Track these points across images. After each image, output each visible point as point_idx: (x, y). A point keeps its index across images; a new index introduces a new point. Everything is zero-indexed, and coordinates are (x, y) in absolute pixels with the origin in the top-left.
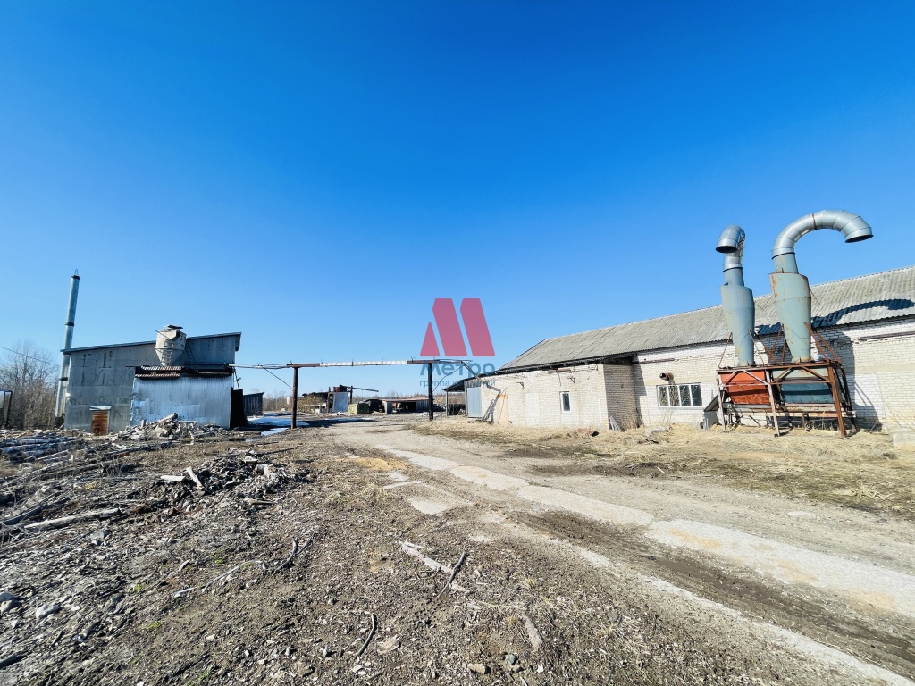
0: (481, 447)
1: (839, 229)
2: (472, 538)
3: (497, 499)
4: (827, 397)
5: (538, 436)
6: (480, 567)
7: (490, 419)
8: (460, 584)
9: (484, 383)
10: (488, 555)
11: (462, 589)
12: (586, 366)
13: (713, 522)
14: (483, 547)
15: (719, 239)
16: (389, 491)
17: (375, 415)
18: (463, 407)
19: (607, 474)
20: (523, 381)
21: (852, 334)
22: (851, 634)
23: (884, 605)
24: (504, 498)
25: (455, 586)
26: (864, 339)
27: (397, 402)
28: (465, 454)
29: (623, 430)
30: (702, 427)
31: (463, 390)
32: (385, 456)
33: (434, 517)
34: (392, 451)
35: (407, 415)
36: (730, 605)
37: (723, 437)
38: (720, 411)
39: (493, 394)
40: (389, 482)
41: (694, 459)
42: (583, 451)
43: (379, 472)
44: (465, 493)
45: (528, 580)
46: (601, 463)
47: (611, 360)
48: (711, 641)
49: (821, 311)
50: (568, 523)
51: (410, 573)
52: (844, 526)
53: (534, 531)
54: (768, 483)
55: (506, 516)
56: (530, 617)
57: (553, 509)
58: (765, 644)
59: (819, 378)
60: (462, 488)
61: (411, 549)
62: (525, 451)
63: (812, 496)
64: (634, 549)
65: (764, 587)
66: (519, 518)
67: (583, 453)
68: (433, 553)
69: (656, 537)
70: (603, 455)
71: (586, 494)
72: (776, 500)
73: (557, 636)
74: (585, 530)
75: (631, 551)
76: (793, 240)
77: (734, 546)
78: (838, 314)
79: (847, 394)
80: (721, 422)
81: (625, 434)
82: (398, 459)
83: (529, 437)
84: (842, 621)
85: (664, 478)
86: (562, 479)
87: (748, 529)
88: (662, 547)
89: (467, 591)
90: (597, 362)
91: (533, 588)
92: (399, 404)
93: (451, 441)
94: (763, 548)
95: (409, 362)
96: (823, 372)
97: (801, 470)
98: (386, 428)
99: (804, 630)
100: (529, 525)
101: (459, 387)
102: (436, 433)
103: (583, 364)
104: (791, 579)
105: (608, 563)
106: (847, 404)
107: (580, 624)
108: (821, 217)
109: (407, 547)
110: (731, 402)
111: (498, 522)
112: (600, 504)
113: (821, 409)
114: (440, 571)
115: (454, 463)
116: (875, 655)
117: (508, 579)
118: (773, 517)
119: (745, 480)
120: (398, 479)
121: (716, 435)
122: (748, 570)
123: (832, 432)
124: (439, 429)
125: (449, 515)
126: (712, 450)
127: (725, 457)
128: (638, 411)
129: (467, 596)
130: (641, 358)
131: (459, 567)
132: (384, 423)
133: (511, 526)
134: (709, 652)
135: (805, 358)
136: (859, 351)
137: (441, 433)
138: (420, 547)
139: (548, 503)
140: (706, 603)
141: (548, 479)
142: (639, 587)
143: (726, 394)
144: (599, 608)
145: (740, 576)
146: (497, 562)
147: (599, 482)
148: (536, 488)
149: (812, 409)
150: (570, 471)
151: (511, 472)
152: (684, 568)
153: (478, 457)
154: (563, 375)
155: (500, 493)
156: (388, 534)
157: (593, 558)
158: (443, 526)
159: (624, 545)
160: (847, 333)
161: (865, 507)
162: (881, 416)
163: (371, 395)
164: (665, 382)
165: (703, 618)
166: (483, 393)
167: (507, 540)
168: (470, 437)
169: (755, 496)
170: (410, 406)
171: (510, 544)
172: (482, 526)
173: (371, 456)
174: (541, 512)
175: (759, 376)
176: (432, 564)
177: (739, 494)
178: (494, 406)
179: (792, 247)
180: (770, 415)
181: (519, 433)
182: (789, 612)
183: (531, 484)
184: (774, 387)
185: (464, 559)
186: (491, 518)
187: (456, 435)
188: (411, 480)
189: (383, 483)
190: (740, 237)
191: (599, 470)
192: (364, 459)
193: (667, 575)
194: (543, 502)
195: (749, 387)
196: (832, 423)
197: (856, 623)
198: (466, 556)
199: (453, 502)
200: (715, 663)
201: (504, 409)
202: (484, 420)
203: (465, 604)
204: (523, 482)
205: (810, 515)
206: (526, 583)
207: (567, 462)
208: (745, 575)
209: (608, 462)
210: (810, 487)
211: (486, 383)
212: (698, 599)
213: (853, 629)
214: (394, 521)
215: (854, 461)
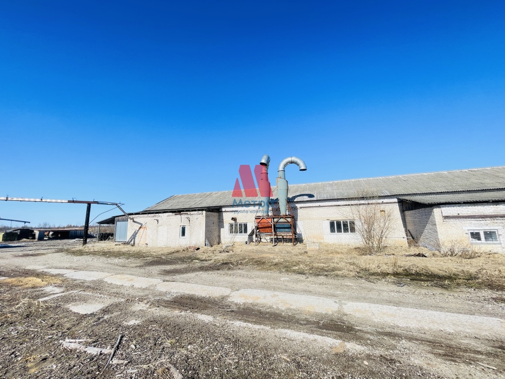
0: (127, 261)
1: (298, 165)
2: (125, 323)
3: (142, 294)
4: (289, 230)
5: (166, 251)
6: (134, 342)
7: (132, 242)
8: (119, 359)
9: (131, 219)
10: (139, 333)
11: (121, 362)
12: (197, 212)
13: (255, 288)
14: (134, 328)
15: (261, 159)
16: (46, 302)
17: (24, 242)
18: (112, 235)
19: (206, 270)
20: (158, 218)
21: (298, 205)
22: (305, 324)
23: (312, 310)
24: (147, 292)
25: (115, 361)
26: (301, 208)
27: (49, 231)
28: (114, 267)
29: (212, 246)
30: (246, 243)
31: (114, 224)
32: (38, 275)
33: (92, 315)
34: (46, 270)
35: (59, 241)
36: (266, 325)
37: (255, 248)
38: (254, 236)
39: (137, 226)
40: (45, 295)
41: (245, 259)
42: (191, 259)
43: (33, 288)
44: (117, 293)
45: (169, 341)
46: (203, 265)
47: (210, 210)
48: (261, 345)
49: (290, 196)
50: (188, 301)
51: (73, 363)
52: (298, 281)
53: (169, 310)
54: (272, 267)
55: (150, 303)
56: (172, 364)
57: (179, 294)
58: (280, 338)
59: (288, 222)
60: (115, 290)
61: (72, 344)
62: (158, 261)
63: (287, 271)
64: (224, 308)
65: (276, 313)
66: (158, 303)
67: (192, 260)
68: (94, 342)
69: (233, 300)
70: (203, 260)
71: (196, 283)
72: (275, 274)
73: (191, 370)
74: (198, 303)
75: (223, 310)
76: (285, 166)
77: (265, 297)
78: (294, 197)
79: (295, 229)
80: (254, 241)
81: (213, 248)
82: (53, 276)
83: (160, 253)
84: (301, 320)
85: (233, 269)
86: (182, 276)
87: (268, 289)
88: (236, 304)
89: (126, 362)
90: (202, 210)
91: (173, 346)
92: (51, 233)
93: (103, 259)
94: (275, 296)
95: (69, 202)
96: (289, 220)
97: (282, 260)
98: (37, 252)
99: (291, 327)
100: (165, 307)
101: (112, 221)
102: (88, 253)
103: (195, 211)
104: (285, 307)
105: (213, 319)
106: (295, 233)
107: (202, 358)
108: (294, 159)
109: (68, 344)
110: (259, 232)
111: (145, 309)
112: (205, 287)
113: (288, 235)
114: (101, 354)
115: (106, 274)
116: (312, 330)
117: (155, 345)
118: (276, 282)
119: (265, 267)
120: (54, 291)
121: (252, 247)
122: (270, 307)
123: (290, 244)
124: (92, 250)
125: (105, 311)
126: (252, 254)
127: (256, 257)
128: (219, 236)
129: (126, 365)
130: (223, 209)
131: (118, 347)
132: (34, 248)
133: (153, 309)
134: (261, 350)
135: (284, 214)
136: (300, 212)
137: (94, 253)
138: (80, 340)
139: (175, 291)
140: (257, 327)
141: (174, 277)
142: (229, 327)
143: (257, 228)
144: (211, 345)
145: (268, 310)
146: (146, 335)
147: (203, 275)
148: (167, 283)
149: (285, 235)
150: (186, 271)
151: (150, 275)
152: (247, 313)
153: (125, 268)
154: (184, 217)
155: (144, 289)
156: (47, 337)
157: (204, 318)
158: (101, 320)
159: (219, 308)
160: (296, 205)
161: (302, 273)
162: (304, 237)
163: (21, 225)
164: (233, 222)
165: (257, 334)
166: (129, 226)
167: (152, 319)
168: (118, 255)
169: (269, 273)
170: (62, 234)
171: (154, 321)
172: (133, 314)
173: (22, 276)
174: (171, 298)
175: (269, 220)
176: (93, 351)
177: (263, 273)
178: (136, 234)
179: (284, 169)
180: (272, 237)
181: (154, 251)
182: (286, 322)
183: (164, 281)
184: (274, 225)
185: (121, 339)
186: (138, 307)
187: (106, 254)
188: (68, 290)
189: (38, 297)
190: (268, 160)
191: (202, 269)
192: (14, 279)
193: (240, 318)
194: (172, 291)
195: (266, 225)
196: (290, 240)
197: (306, 320)
198: (122, 337)
199: (108, 302)
200: (265, 354)
201: (144, 236)
202: (128, 243)
203: (125, 372)
204: (159, 280)
205: (287, 279)
206: (168, 343)
207: (184, 266)
208: (270, 309)
209: (206, 264)
210: (286, 267)
211: (133, 219)
212: (254, 326)
213: (305, 322)
214: (52, 326)
215: (296, 255)
